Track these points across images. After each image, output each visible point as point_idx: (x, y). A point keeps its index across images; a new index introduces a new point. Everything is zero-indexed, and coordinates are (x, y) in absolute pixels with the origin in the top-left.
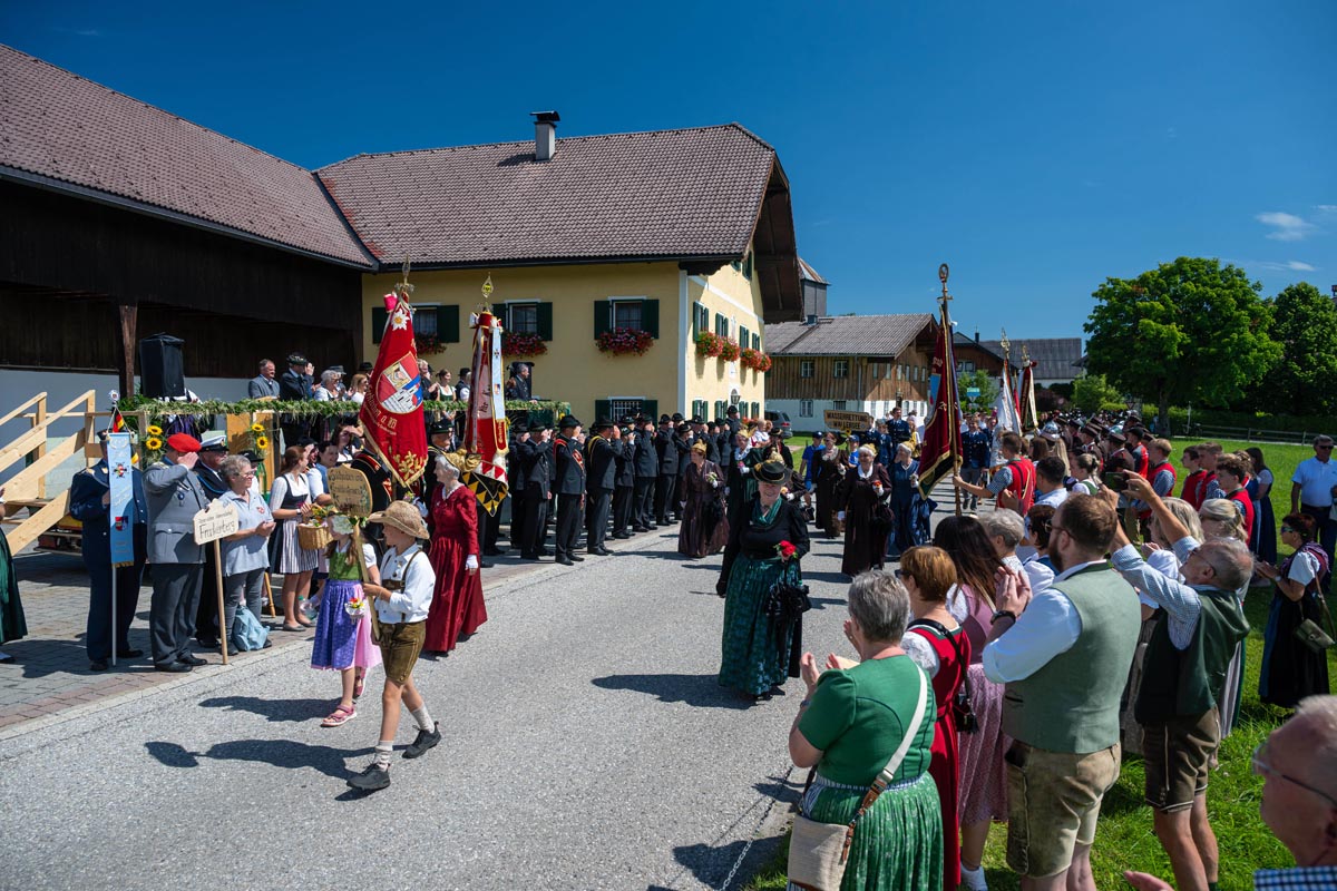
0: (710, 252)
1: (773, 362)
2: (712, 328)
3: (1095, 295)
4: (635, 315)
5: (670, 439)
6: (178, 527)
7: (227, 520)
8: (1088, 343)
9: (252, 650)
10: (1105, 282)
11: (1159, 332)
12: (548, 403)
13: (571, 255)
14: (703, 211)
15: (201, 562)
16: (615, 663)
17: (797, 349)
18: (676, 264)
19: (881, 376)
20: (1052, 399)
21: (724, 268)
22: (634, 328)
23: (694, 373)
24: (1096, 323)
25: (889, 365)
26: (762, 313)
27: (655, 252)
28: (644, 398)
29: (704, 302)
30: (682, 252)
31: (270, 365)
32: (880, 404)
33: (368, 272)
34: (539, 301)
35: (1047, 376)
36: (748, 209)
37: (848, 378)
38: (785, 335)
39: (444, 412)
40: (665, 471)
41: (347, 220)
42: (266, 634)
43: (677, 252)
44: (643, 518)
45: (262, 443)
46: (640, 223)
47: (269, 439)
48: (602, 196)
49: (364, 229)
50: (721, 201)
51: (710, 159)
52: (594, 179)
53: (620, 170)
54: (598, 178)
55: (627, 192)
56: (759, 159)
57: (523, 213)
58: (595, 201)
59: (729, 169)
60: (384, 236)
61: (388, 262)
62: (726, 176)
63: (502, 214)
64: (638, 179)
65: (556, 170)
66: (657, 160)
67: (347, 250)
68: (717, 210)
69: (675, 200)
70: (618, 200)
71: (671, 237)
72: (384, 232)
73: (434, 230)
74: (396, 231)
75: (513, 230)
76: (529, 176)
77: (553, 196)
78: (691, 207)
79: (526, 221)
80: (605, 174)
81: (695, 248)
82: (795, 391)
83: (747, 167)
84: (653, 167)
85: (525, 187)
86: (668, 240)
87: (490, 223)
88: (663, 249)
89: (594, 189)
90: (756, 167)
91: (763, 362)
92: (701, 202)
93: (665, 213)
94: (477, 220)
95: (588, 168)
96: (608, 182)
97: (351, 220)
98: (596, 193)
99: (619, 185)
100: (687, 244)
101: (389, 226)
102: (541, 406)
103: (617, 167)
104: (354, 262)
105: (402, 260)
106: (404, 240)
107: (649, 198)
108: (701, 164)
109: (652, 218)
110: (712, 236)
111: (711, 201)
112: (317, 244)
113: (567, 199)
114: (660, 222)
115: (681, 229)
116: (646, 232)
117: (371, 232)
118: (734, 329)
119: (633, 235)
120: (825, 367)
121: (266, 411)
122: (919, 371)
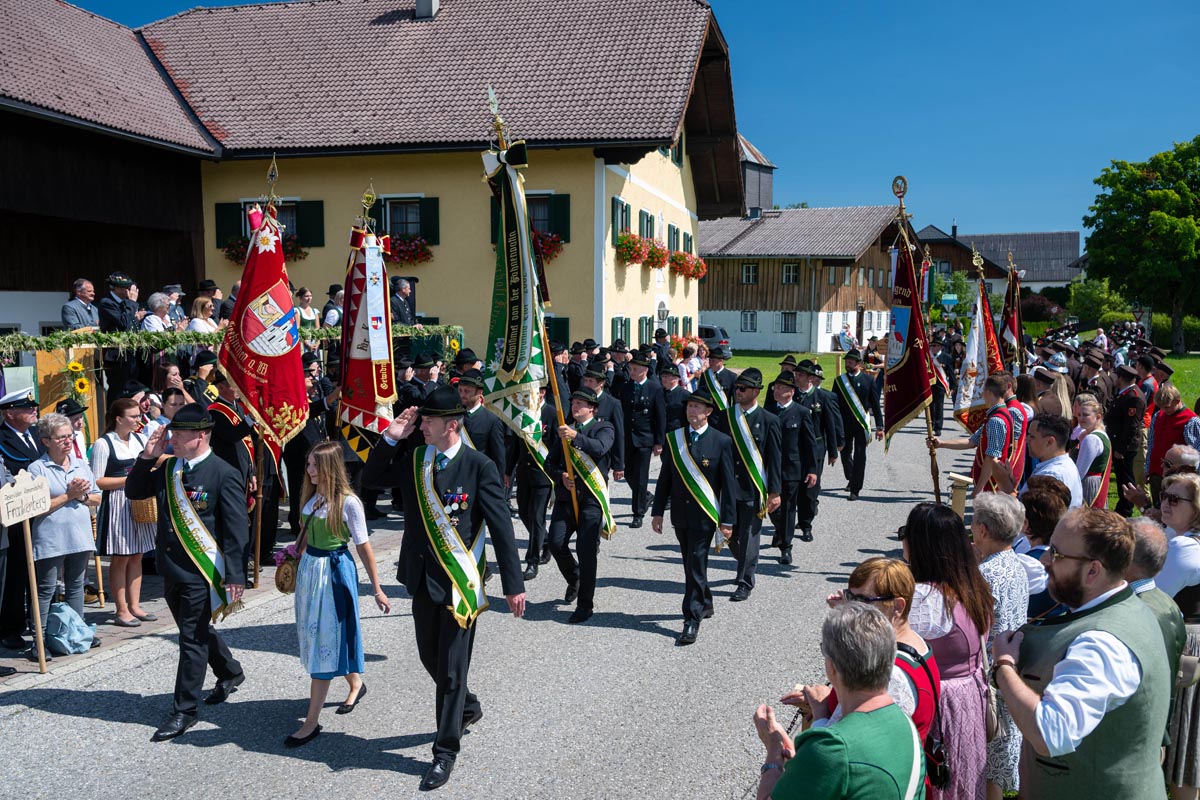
1: (708, 267)
2: (635, 229)
3: (1097, 182)
4: (541, 213)
7: (38, 494)
8: (1088, 240)
9: (75, 653)
10: (1109, 166)
11: (1173, 227)
12: (436, 327)
13: (462, 139)
14: (623, 84)
17: (739, 250)
18: (592, 149)
19: (839, 282)
20: (1044, 307)
21: (649, 155)
22: (540, 230)
23: (615, 285)
24: (1098, 216)
25: (848, 269)
26: (695, 207)
27: (565, 136)
28: (553, 316)
29: (625, 197)
30: (598, 136)
31: (88, 286)
32: (837, 316)
33: (208, 159)
34: (423, 195)
35: (1039, 278)
36: (679, 81)
37: (798, 285)
38: (722, 233)
41: (180, 93)
42: (92, 633)
43: (591, 136)
45: (82, 386)
46: (546, 99)
47: (88, 376)
48: (499, 65)
49: (202, 104)
50: (645, 71)
51: (632, 18)
52: (488, 42)
53: (520, 31)
54: (493, 42)
55: (529, 59)
56: (691, 19)
57: (401, 86)
58: (490, 70)
59: (655, 31)
60: (227, 114)
61: (233, 147)
62: (651, 40)
63: (374, 87)
64: (543, 43)
65: (441, 31)
66: (566, 19)
67: (182, 132)
68: (641, 83)
69: (589, 70)
70: (518, 69)
71: (584, 117)
72: (228, 109)
73: (291, 106)
74: (242, 108)
75: (390, 107)
76: (408, 38)
77: (438, 64)
78: (608, 79)
79: (404, 96)
80: (502, 36)
81: (614, 131)
82: (735, 301)
83: (677, 29)
84: (561, 28)
85: (403, 52)
86: (581, 121)
87: (360, 98)
88: (574, 132)
89: (489, 56)
90: (688, 29)
91: (696, 267)
92: (621, 73)
93: (576, 86)
94: (343, 94)
95: (481, 29)
96: (506, 46)
97: (186, 93)
98: (491, 61)
99: (519, 50)
100: (604, 126)
101: (234, 100)
102: (428, 332)
103: (517, 27)
104: (191, 147)
105: (251, 144)
106: (253, 118)
107: (557, 67)
108: (620, 24)
109: (561, 93)
110: (635, 115)
111: (633, 72)
112: (144, 124)
113: (455, 68)
114: (570, 98)
115: (596, 107)
116: (553, 110)
117: (211, 109)
118: (661, 228)
119: (537, 115)
120: (771, 271)
121: (85, 346)
122: (885, 275)
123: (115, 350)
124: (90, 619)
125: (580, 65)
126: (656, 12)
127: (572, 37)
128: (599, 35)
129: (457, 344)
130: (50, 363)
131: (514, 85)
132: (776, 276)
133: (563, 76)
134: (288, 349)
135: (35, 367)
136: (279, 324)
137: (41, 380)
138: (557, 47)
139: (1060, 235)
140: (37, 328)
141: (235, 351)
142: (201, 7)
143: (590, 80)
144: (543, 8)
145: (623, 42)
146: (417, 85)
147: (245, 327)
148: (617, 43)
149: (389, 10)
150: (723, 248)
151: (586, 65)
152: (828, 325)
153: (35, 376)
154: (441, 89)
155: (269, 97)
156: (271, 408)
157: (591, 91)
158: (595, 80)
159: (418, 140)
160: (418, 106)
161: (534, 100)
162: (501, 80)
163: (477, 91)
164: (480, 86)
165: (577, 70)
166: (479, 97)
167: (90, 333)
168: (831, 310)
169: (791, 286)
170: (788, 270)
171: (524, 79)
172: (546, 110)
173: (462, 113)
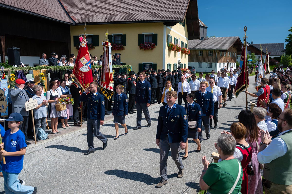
0: (173, 19)
1: (190, 52)
2: (173, 42)
3: (289, 31)
4: (150, 38)
5: (161, 77)
6: (20, 106)
7: (35, 103)
8: (286, 45)
9: (43, 140)
12: (125, 66)
13: (132, 20)
14: (171, 6)
15: (28, 115)
16: (146, 145)
17: (198, 47)
18: (163, 23)
19: (223, 55)
20: (274, 62)
21: (177, 24)
22: (150, 42)
23: (168, 56)
24: (289, 39)
25: (225, 52)
26: (188, 37)
27: (157, 20)
28: (153, 63)
29: (171, 34)
30: (165, 19)
31: (45, 55)
32: (222, 64)
33: (72, 25)
34: (122, 34)
35: (273, 55)
36: (184, 6)
37: (213, 56)
38: (194, 43)
39: (96, 69)
40: (159, 86)
41: (65, 9)
42: (47, 135)
43: (163, 19)
44: (153, 100)
45: (44, 78)
46: (152, 10)
47: (45, 76)
48: (141, 2)
49: (70, 12)
50: (176, 3)
57: (117, 7)
58: (139, 3)
60: (76, 14)
61: (77, 22)
63: (111, 8)
67: (66, 19)
68: (175, 6)
69: (162, 3)
70: (145, 3)
71: (161, 15)
72: (76, 13)
73: (91, 12)
74: (80, 13)
75: (114, 12)
78: (167, 5)
79: (118, 10)
81: (168, 18)
82: (197, 60)
86: (160, 16)
87: (108, 10)
88: (159, 18)
91: (188, 52)
92: (170, 4)
93: (159, 7)
94: (103, 9)
97: (66, 9)
100: (166, 17)
101: (78, 11)
102: (123, 67)
104: (68, 22)
105: (82, 21)
106: (82, 15)
107: (155, 2)
109: (156, 9)
110: (174, 14)
111: (173, 3)
112: (57, 17)
113: (130, 3)
114: (158, 10)
115: (164, 12)
116: (154, 13)
117: (72, 13)
118: (179, 42)
119: (150, 14)
120: (206, 53)
121: (44, 69)
122: (234, 54)
123: (51, 70)
124: (46, 132)
129: (130, 70)
130: (37, 73)
131: (144, 7)
132: (207, 54)
133: (156, 5)
134: (89, 70)
135: (33, 74)
136: (86, 64)
137: (34, 77)
139: (279, 44)
140: (33, 65)
141: (76, 71)
143: (163, 6)
146: (121, 7)
147: (79, 65)
150: (194, 47)
152: (220, 66)
153: (33, 76)
154: (127, 8)
155: (86, 10)
156: (85, 84)
157: (163, 8)
159: (121, 21)
160: (121, 12)
161: (149, 11)
162: (141, 6)
163: (135, 9)
165: (160, 3)
166: (136, 10)
167: (45, 66)
168: (220, 62)
169: (211, 56)
170: (210, 52)
171: (147, 5)
172: (152, 13)
173: (132, 14)
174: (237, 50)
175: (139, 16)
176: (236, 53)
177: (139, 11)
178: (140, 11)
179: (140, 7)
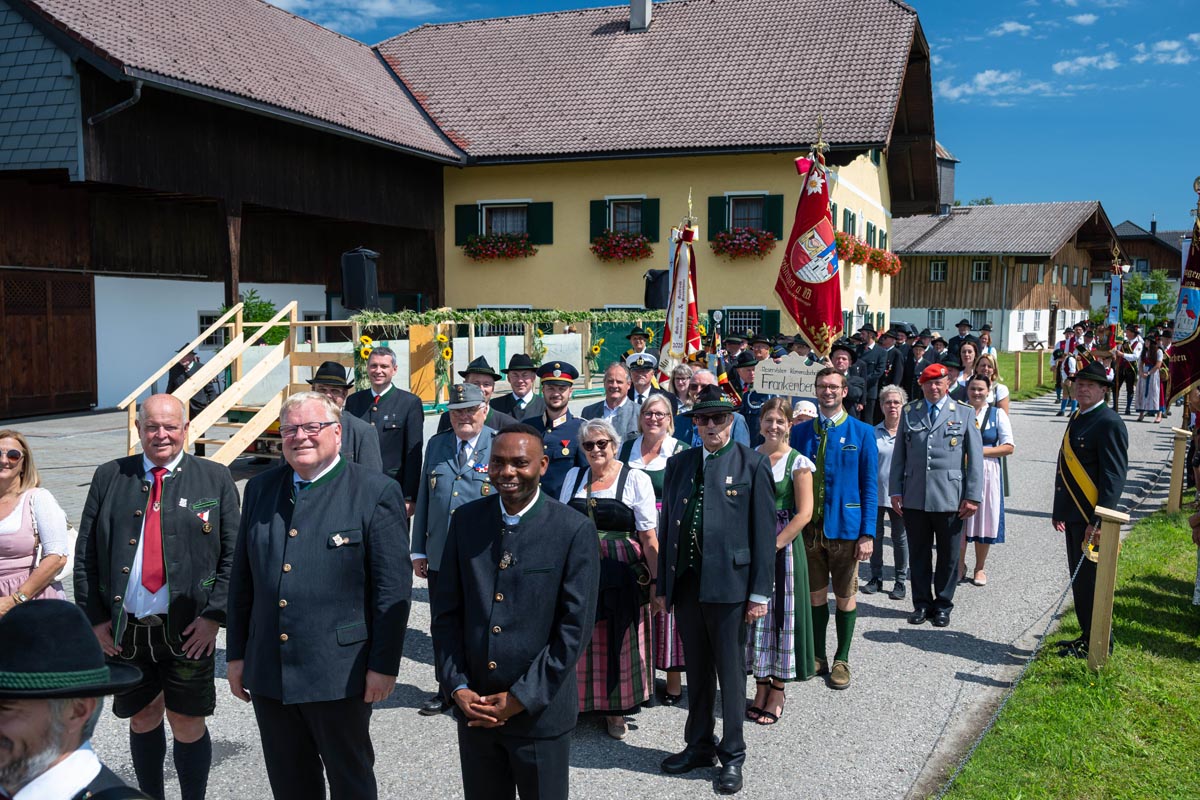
0: (845, 140)
4: (755, 212)
13: (685, 145)
14: (834, 90)
17: (927, 247)
19: (1032, 280)
21: (860, 157)
25: (1043, 266)
26: (889, 205)
27: (782, 141)
28: (764, 308)
29: (833, 197)
32: (1030, 314)
33: (450, 165)
34: (644, 197)
36: (888, 87)
37: (990, 282)
38: (911, 230)
41: (420, 105)
43: (807, 141)
48: (713, 74)
49: (441, 115)
51: (839, 26)
52: (701, 51)
53: (730, 40)
54: (705, 51)
55: (741, 67)
56: (897, 26)
57: (622, 95)
58: (705, 79)
59: (862, 38)
60: (465, 124)
61: (475, 155)
62: (859, 47)
63: (597, 96)
64: (754, 52)
65: (655, 42)
66: (774, 28)
67: (422, 138)
68: (852, 89)
69: (800, 77)
70: (731, 77)
71: (798, 123)
72: (465, 119)
73: (522, 116)
74: (477, 118)
75: (613, 115)
76: (624, 49)
77: (655, 73)
78: (819, 86)
79: (626, 104)
80: (713, 46)
81: (828, 136)
82: (922, 299)
83: (884, 36)
84: (770, 37)
85: (620, 63)
86: (796, 127)
87: (585, 107)
88: (791, 136)
89: (702, 65)
90: (895, 35)
91: (893, 264)
92: (831, 79)
94: (569, 103)
95: (693, 39)
96: (718, 55)
97: (425, 104)
98: (705, 70)
99: (731, 59)
101: (469, 111)
103: (727, 36)
105: (491, 151)
106: (489, 127)
107: (769, 74)
108: (827, 31)
109: (774, 100)
110: (847, 120)
111: (843, 78)
113: (672, 77)
114: (783, 104)
115: (809, 113)
116: (767, 116)
117: (450, 119)
119: (753, 121)
120: (961, 268)
122: (1080, 273)
125: (791, 73)
126: (862, 20)
127: (781, 45)
128: (808, 43)
131: (729, 92)
133: (775, 84)
138: (767, 56)
142: (429, 24)
143: (801, 87)
144: (751, 18)
145: (831, 50)
146: (637, 94)
148: (826, 50)
149: (604, 23)
150: (911, 245)
151: (796, 72)
152: (1019, 324)
154: (660, 97)
155: (501, 107)
157: (803, 98)
158: (806, 86)
159: (645, 146)
160: (640, 114)
161: (749, 106)
162: (716, 88)
163: (694, 99)
164: (697, 94)
165: (788, 78)
166: (697, 104)
168: (1022, 309)
169: (981, 284)
170: (979, 268)
171: (737, 86)
172: (761, 116)
173: (682, 120)
174: (1090, 259)
175: (710, 127)
176: (1086, 271)
177: (710, 109)
178: (715, 109)
179: (713, 93)
